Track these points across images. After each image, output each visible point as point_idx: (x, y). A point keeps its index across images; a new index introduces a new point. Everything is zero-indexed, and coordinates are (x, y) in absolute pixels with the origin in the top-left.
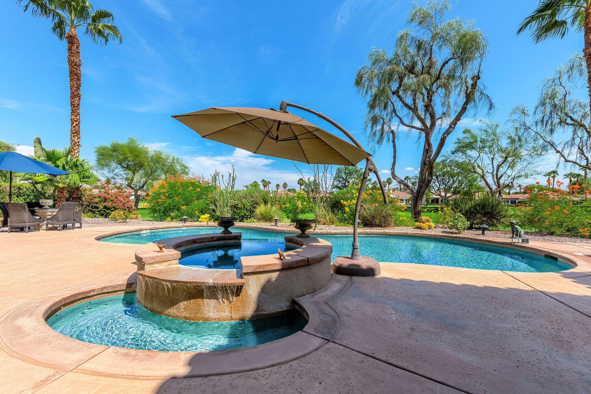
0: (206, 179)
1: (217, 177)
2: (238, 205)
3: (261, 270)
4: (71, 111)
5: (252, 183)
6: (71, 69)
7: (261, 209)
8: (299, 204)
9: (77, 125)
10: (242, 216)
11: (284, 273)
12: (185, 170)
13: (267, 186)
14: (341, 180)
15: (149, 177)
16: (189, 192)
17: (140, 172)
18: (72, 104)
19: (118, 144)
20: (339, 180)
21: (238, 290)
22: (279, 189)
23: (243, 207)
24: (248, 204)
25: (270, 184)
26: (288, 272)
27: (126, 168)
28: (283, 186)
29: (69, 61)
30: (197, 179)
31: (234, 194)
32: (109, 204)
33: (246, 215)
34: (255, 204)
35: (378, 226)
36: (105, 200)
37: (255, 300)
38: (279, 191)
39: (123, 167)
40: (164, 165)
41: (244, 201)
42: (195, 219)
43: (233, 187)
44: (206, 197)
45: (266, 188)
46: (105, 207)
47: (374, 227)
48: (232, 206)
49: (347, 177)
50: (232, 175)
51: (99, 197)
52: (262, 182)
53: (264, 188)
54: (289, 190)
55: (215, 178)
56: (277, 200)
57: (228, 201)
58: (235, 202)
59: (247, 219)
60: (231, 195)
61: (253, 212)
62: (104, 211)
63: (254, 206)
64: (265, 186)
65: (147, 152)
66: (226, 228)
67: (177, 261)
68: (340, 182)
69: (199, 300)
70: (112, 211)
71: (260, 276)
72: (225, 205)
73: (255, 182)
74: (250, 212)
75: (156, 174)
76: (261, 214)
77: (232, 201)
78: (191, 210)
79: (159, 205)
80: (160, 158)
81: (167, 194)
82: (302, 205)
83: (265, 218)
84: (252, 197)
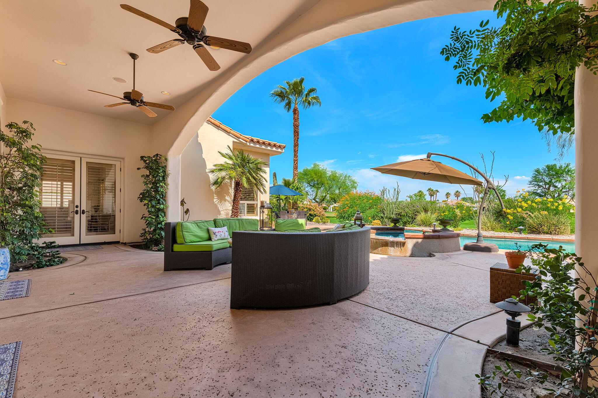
0: (376, 194)
1: (385, 192)
2: (401, 213)
3: (414, 237)
4: (294, 155)
5: (416, 192)
6: (295, 130)
7: (421, 216)
8: (458, 212)
9: (296, 163)
10: (405, 221)
11: (425, 240)
12: (354, 185)
13: (435, 195)
14: (541, 184)
15: (328, 192)
16: (364, 203)
17: (322, 188)
18: (294, 151)
19: (307, 170)
20: (538, 185)
21: (403, 244)
22: (449, 198)
23: (405, 214)
24: (410, 212)
25: (438, 193)
26: (428, 240)
27: (313, 186)
28: (455, 194)
29: (294, 125)
30: (370, 194)
31: (398, 204)
32: (312, 212)
33: (408, 221)
34: (416, 213)
35: (547, 233)
36: (310, 210)
37: (411, 250)
38: (449, 200)
39: (311, 186)
40: (338, 181)
41: (407, 210)
42: (369, 223)
43: (397, 199)
44: (376, 207)
45: (432, 197)
46: (310, 214)
47: (542, 234)
48: (397, 214)
49: (552, 180)
50: (396, 190)
51: (307, 208)
52: (428, 190)
53: (431, 198)
54: (464, 199)
55: (383, 192)
56: (437, 209)
57: (393, 210)
58: (399, 210)
59: (409, 224)
60: (396, 205)
61: (415, 219)
62: (309, 217)
63: (415, 214)
64: (431, 195)
65: (325, 173)
66: (395, 224)
67: (375, 234)
68: (539, 187)
69: (387, 247)
70: (314, 217)
71: (413, 240)
72: (391, 213)
73: (420, 191)
74: (412, 219)
75: (333, 190)
76: (421, 220)
77: (397, 210)
78: (366, 216)
79: (344, 213)
80: (336, 177)
81: (349, 205)
82: (461, 213)
83: (425, 223)
84: (413, 206)
